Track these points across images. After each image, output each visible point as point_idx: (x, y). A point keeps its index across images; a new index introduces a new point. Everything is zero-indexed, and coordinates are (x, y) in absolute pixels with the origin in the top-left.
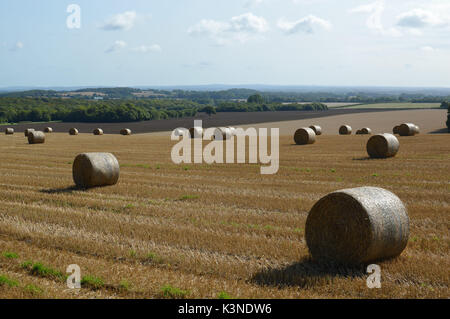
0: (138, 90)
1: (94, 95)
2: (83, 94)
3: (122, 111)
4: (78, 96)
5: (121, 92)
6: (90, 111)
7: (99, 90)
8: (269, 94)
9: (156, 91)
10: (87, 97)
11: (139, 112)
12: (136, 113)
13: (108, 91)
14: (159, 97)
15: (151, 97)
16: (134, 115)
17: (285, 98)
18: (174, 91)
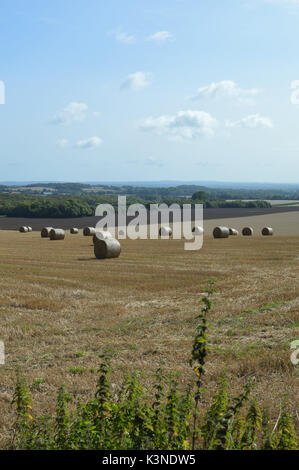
0: (88, 186)
1: (45, 190)
2: (33, 189)
3: (64, 207)
4: (28, 190)
5: (71, 188)
6: (33, 207)
7: (50, 185)
8: (218, 191)
9: (105, 187)
10: (36, 192)
11: (81, 208)
12: (78, 210)
13: (58, 186)
14: (108, 192)
15: (100, 193)
16: (76, 211)
17: (233, 195)
18: (124, 187)
